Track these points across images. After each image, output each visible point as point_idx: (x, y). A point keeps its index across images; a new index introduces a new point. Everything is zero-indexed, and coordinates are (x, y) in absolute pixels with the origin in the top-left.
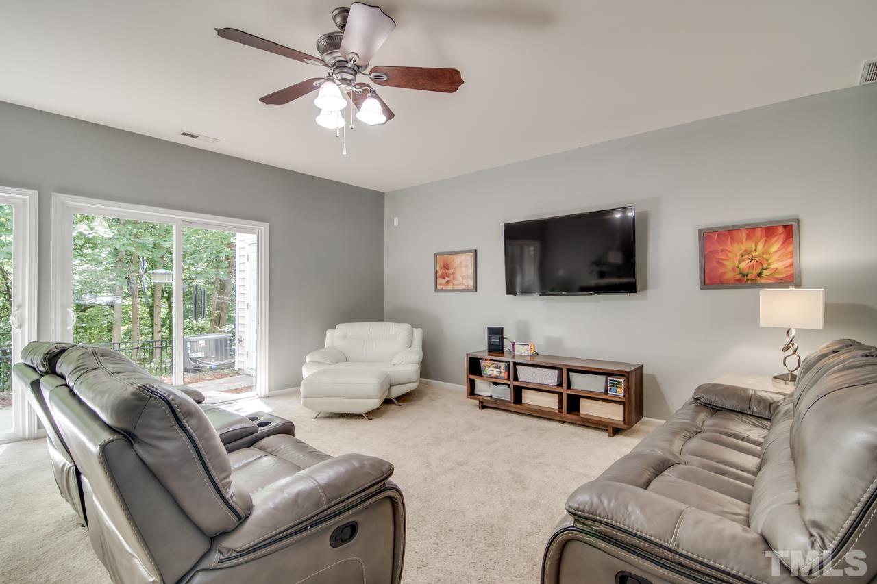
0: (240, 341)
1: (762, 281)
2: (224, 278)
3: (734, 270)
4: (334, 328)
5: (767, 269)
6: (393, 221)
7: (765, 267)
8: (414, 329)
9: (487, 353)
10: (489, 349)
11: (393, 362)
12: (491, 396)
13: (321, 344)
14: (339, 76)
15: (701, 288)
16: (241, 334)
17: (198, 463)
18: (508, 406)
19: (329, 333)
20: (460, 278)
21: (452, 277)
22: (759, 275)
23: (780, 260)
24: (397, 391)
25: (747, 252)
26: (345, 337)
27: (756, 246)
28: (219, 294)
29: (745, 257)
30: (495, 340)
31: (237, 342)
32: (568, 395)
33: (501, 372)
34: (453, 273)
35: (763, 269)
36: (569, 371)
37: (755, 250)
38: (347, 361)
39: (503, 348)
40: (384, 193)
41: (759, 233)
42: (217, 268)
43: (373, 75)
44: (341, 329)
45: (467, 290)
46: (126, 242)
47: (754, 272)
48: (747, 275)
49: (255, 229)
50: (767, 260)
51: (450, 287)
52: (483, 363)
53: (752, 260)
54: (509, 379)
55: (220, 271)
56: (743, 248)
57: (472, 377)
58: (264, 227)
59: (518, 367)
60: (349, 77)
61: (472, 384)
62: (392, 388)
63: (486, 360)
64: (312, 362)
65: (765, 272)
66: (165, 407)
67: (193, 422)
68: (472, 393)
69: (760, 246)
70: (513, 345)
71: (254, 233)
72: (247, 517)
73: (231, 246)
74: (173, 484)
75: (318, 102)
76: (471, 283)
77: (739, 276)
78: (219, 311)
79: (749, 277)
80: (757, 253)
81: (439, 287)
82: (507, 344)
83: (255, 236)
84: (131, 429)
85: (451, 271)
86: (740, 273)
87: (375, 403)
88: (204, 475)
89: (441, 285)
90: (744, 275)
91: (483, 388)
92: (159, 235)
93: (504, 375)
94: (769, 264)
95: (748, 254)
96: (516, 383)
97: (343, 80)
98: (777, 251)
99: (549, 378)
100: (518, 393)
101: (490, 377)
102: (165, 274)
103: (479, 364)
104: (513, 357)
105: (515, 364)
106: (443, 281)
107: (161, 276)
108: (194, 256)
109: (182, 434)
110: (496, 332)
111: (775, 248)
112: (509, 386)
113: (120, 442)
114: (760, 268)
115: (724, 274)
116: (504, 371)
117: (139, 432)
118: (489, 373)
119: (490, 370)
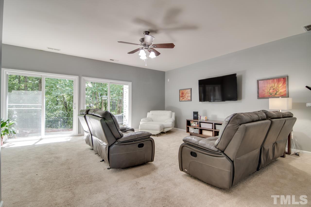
0: (125, 116)
1: (277, 96)
2: (121, 99)
3: (268, 93)
4: (150, 112)
5: (278, 92)
6: (168, 80)
7: (277, 91)
8: (173, 113)
9: (193, 119)
10: (194, 118)
11: (165, 122)
12: (194, 132)
13: (146, 116)
14: (145, 47)
15: (258, 99)
16: (125, 114)
17: (115, 125)
18: (198, 135)
19: (148, 113)
20: (187, 97)
21: (184, 97)
22: (276, 94)
23: (282, 89)
24: (166, 130)
25: (272, 87)
26: (152, 114)
27: (275, 85)
28: (119, 104)
29: (271, 88)
30: (195, 115)
31: (124, 117)
32: (215, 131)
33: (196, 125)
34: (185, 96)
35: (277, 92)
36: (215, 124)
37: (274, 86)
38: (153, 121)
39: (198, 118)
40: (165, 72)
41: (275, 80)
42: (119, 96)
43: (153, 46)
44: (151, 112)
45: (189, 101)
46: (95, 89)
47: (274, 93)
48: (272, 94)
49: (128, 84)
50: (278, 89)
51: (184, 100)
52: (191, 122)
53: (273, 89)
54: (198, 127)
55: (120, 97)
56: (271, 86)
57: (188, 126)
58: (130, 83)
59: (201, 123)
60: (147, 47)
61: (188, 128)
62: (165, 129)
63: (192, 121)
64: (143, 121)
65: (277, 93)
66: (110, 114)
67: (114, 118)
68: (188, 131)
69: (276, 85)
70: (200, 117)
71: (128, 85)
72: (122, 137)
73: (123, 89)
74: (110, 128)
75: (140, 54)
76: (189, 98)
77: (269, 95)
78: (119, 109)
79: (272, 95)
80: (275, 87)
81: (181, 100)
82: (199, 117)
83: (128, 86)
84: (105, 117)
85: (184, 95)
86: (270, 94)
87: (158, 132)
88: (115, 127)
89: (181, 99)
90: (271, 94)
91: (192, 130)
92: (103, 86)
93: (197, 126)
94: (279, 91)
95: (272, 88)
96: (200, 128)
97: (146, 48)
98: (281, 86)
99: (210, 126)
100: (201, 131)
101: (193, 126)
102: (105, 97)
103: (190, 122)
104: (201, 120)
105: (200, 122)
106: (182, 98)
107: (104, 97)
108: (113, 92)
109: (112, 119)
110: (196, 113)
111: (280, 85)
112: (198, 129)
113: (103, 119)
114: (276, 92)
115: (265, 94)
116: (197, 124)
117: (106, 118)
118: (193, 125)
119: (193, 124)
